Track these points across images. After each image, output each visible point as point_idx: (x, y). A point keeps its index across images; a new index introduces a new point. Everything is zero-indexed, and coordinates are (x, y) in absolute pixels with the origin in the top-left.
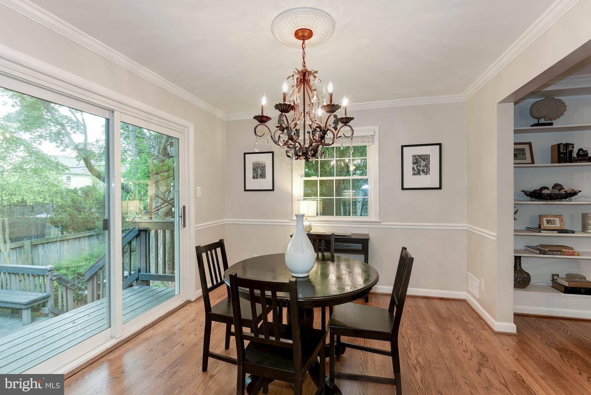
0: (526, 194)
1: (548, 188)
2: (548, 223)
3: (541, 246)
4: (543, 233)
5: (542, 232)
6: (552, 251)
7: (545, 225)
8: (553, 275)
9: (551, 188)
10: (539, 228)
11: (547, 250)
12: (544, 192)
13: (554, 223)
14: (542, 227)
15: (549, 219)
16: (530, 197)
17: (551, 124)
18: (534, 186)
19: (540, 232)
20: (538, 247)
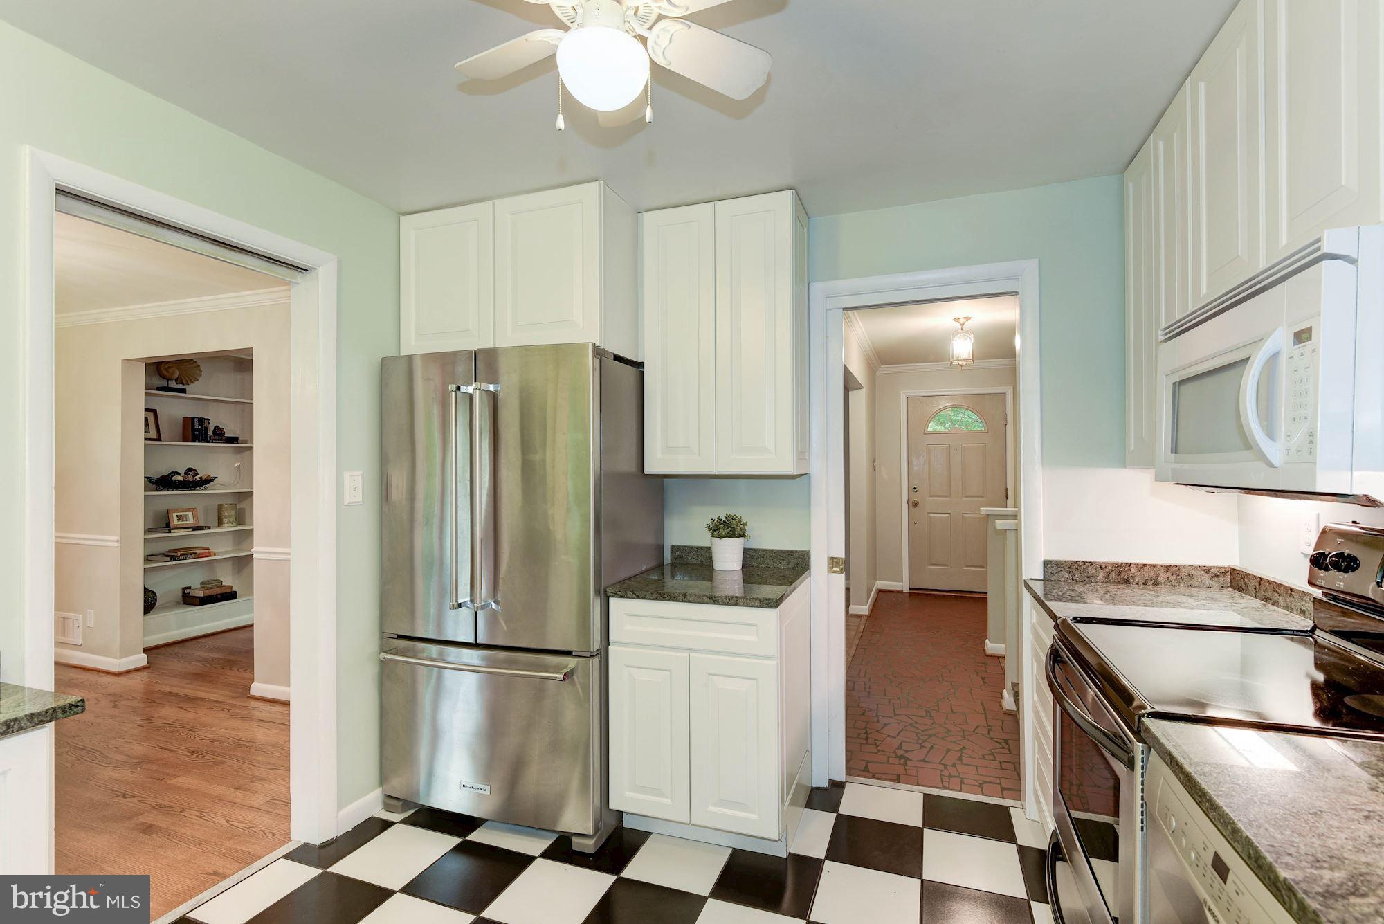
0: (150, 481)
1: (179, 474)
2: (178, 520)
3: (170, 551)
4: (174, 533)
5: (172, 531)
6: (185, 555)
7: (175, 521)
8: (184, 589)
9: (183, 474)
10: (168, 527)
11: (179, 554)
12: (174, 478)
13: (186, 518)
14: (171, 525)
15: (179, 514)
16: (156, 485)
17: (184, 391)
18: (162, 470)
19: (170, 532)
20: (166, 554)
